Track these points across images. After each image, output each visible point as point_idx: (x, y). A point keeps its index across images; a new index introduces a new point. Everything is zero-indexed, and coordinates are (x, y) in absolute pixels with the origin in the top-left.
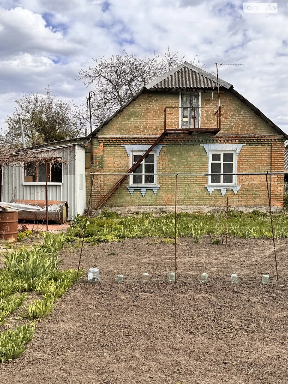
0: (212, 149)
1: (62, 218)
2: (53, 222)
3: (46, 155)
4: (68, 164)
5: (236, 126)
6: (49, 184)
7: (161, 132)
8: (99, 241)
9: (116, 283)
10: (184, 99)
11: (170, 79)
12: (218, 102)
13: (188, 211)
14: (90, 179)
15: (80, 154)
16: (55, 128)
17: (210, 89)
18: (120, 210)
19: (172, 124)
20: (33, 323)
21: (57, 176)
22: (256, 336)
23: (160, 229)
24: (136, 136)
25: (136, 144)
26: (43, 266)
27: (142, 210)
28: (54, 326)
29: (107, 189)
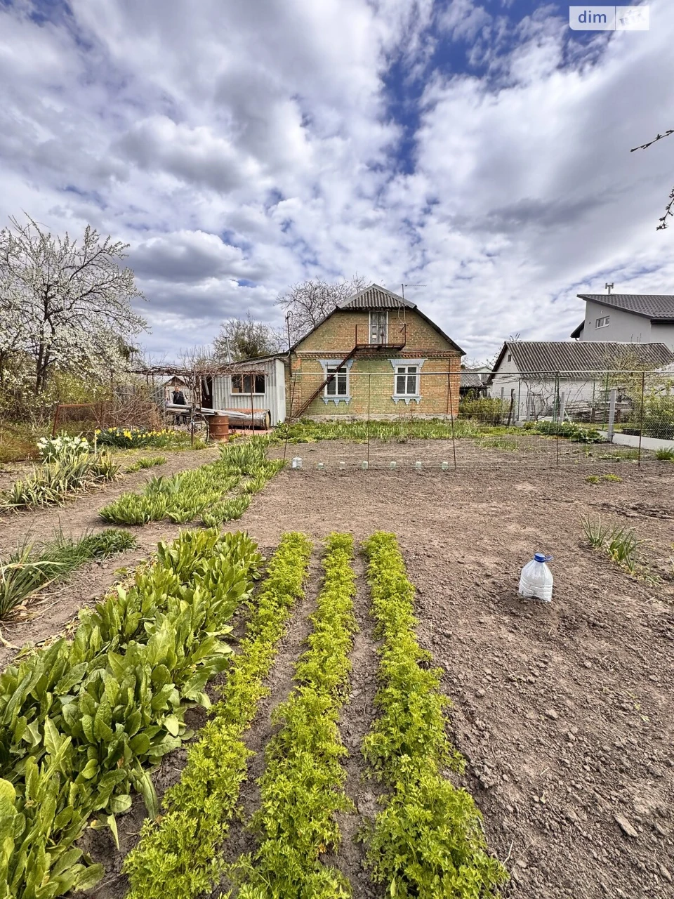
0: (397, 363)
1: (266, 424)
2: (258, 428)
3: (250, 369)
4: (270, 375)
5: (419, 343)
6: (254, 394)
7: (352, 348)
8: (299, 442)
9: (317, 470)
10: (373, 317)
11: (360, 300)
12: (404, 320)
13: (376, 419)
14: (290, 389)
15: (280, 367)
16: (256, 348)
17: (396, 308)
18: (317, 419)
19: (362, 340)
20: (249, 496)
21: (260, 388)
22: (438, 503)
23: (352, 432)
24: (330, 352)
25: (330, 358)
26: (253, 455)
27: (335, 418)
28: (268, 499)
29: (304, 400)
